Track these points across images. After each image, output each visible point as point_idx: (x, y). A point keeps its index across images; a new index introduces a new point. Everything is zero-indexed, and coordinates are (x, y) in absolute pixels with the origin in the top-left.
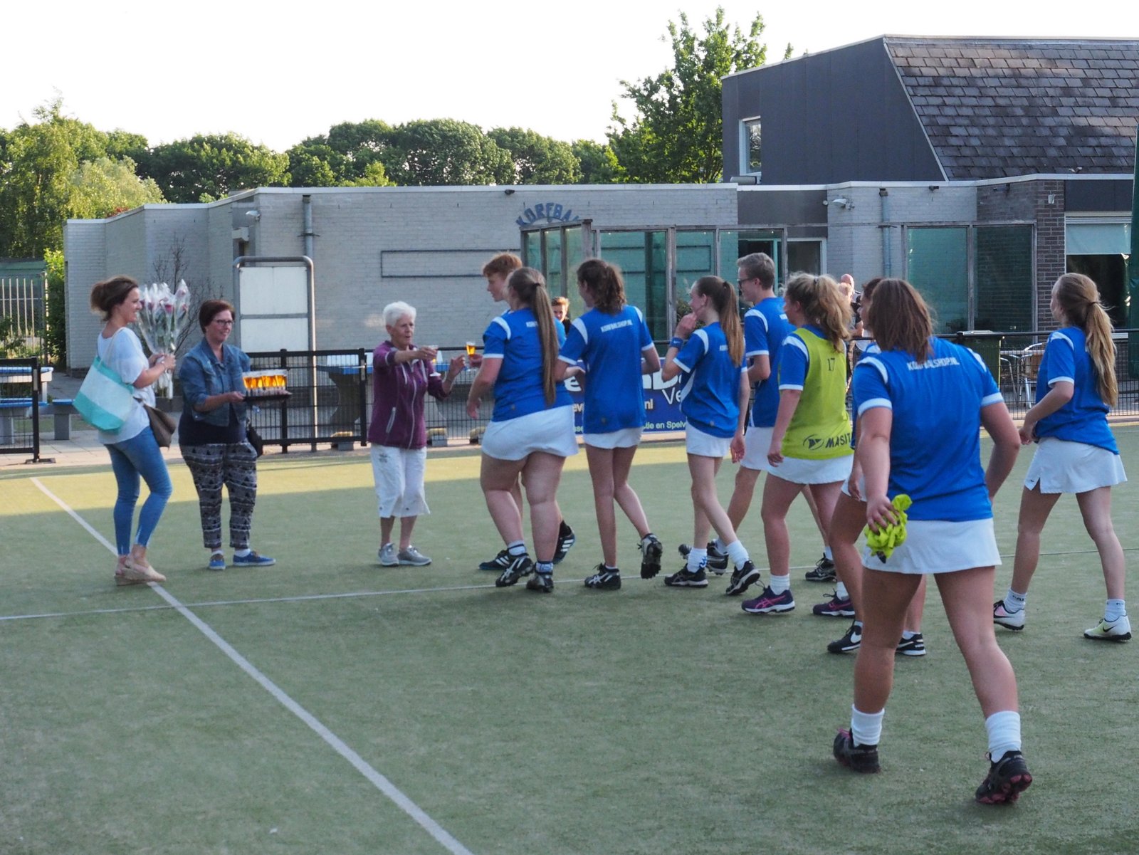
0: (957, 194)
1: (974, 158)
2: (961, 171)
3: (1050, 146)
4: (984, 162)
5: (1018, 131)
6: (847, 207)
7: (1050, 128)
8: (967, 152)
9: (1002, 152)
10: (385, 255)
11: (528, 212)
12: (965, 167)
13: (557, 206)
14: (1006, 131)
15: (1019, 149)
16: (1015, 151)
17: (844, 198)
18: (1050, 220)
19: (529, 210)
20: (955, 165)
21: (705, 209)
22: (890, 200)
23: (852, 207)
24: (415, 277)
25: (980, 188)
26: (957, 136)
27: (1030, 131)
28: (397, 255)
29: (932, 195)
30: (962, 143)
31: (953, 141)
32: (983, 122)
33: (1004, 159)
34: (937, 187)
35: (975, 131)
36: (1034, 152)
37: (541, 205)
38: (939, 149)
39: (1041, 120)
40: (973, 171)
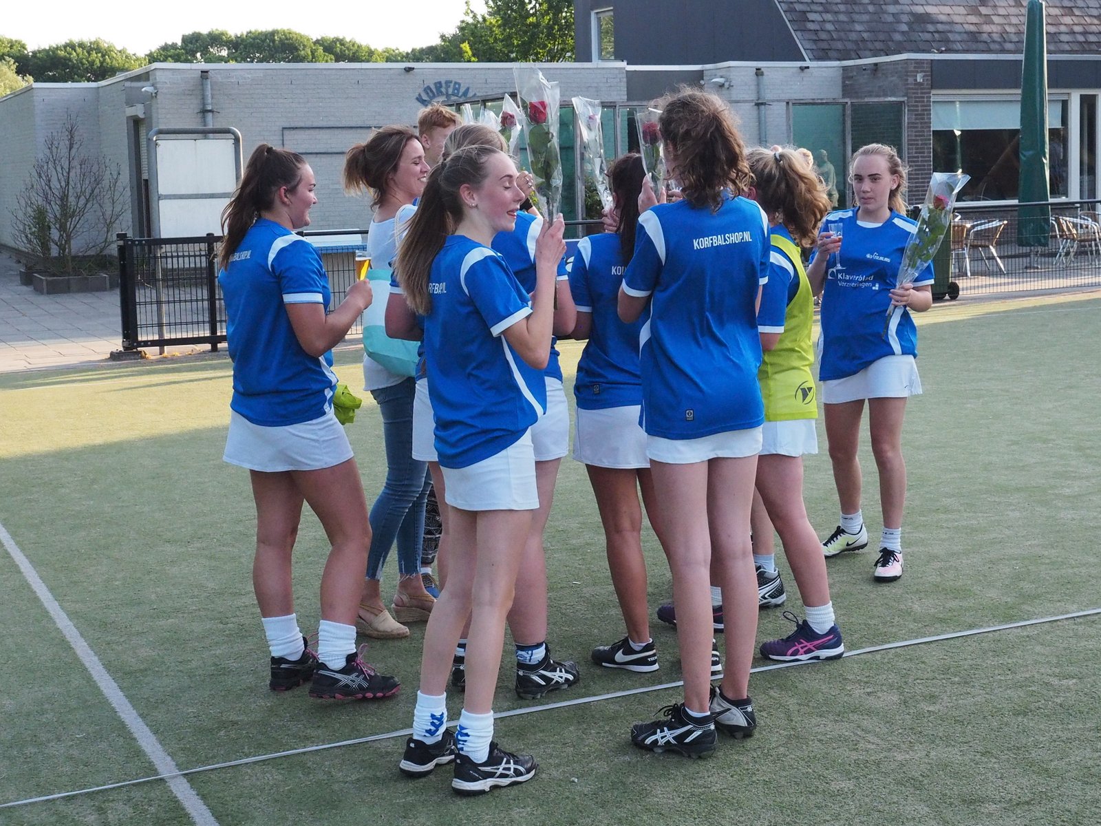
0: (824, 74)
1: (831, 42)
2: (821, 54)
3: (895, 31)
4: (839, 45)
5: (865, 17)
6: (727, 85)
7: (893, 14)
8: (823, 36)
9: (853, 36)
10: (286, 132)
11: (427, 90)
12: (823, 49)
13: (456, 83)
14: (856, 17)
15: (868, 33)
16: (865, 35)
17: (721, 77)
18: (918, 97)
19: (429, 88)
20: (814, 47)
21: (596, 87)
22: (765, 79)
23: (730, 86)
24: (317, 153)
25: (845, 69)
26: (813, 21)
27: (876, 17)
28: (297, 131)
29: (802, 75)
30: (818, 28)
31: (811, 26)
32: (835, 8)
33: (856, 42)
34: (808, 68)
35: (829, 17)
36: (882, 37)
37: (440, 83)
38: (799, 33)
39: (883, 7)
40: (831, 54)
